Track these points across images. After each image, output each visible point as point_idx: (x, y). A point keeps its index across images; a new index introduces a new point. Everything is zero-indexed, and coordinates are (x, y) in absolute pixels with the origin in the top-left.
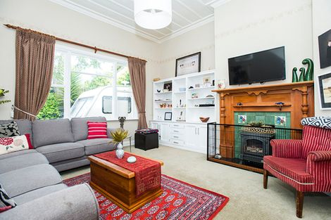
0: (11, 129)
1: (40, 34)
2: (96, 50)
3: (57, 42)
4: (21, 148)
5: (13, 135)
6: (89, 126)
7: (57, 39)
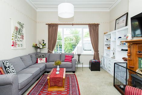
0: (43, 56)
1: (54, 24)
2: (73, 24)
3: (59, 25)
4: (43, 62)
5: (43, 58)
6: (66, 57)
7: (59, 24)
